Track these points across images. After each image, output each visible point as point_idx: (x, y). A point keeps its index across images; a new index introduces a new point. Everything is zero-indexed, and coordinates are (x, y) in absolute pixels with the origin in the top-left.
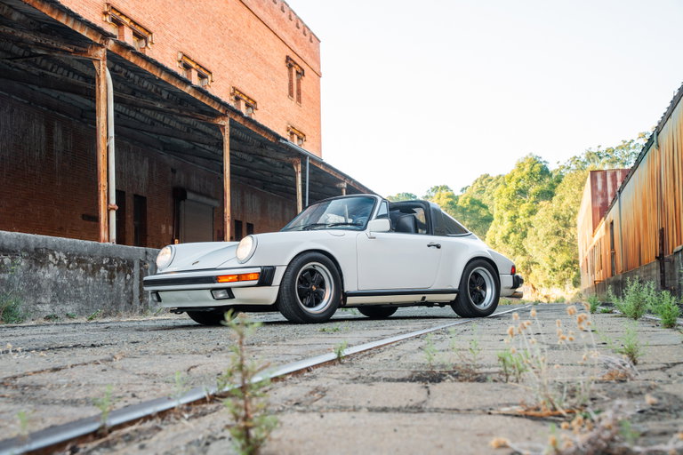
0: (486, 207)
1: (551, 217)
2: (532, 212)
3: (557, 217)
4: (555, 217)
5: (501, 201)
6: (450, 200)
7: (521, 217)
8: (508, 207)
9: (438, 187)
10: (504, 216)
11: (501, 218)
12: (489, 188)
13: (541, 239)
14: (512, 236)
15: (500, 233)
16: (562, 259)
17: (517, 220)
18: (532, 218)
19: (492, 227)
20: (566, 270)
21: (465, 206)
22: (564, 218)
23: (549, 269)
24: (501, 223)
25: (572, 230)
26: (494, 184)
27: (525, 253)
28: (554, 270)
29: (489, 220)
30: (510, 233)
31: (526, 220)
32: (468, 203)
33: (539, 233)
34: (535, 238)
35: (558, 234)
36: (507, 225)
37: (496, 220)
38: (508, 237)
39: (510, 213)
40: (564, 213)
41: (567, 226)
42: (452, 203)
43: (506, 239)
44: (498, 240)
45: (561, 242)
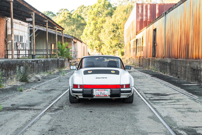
0: (83, 19)
1: (111, 24)
2: (103, 22)
3: (114, 25)
4: (113, 24)
5: (90, 16)
6: (69, 15)
7: (99, 23)
8: (93, 19)
9: (62, 9)
10: (91, 23)
11: (90, 24)
12: (84, 10)
13: (107, 34)
14: (94, 31)
15: (89, 30)
16: (115, 43)
17: (97, 25)
18: (103, 25)
19: (86, 28)
20: (116, 47)
21: (74, 17)
22: (116, 25)
23: (109, 47)
24: (90, 26)
25: (119, 30)
26: (87, 9)
27: (99, 40)
28: (111, 47)
29: (85, 24)
30: (93, 30)
31: (101, 25)
32: (76, 16)
33: (106, 31)
34: (104, 33)
35: (113, 31)
36: (92, 27)
37: (88, 25)
38: (93, 32)
39: (94, 22)
40: (116, 23)
41: (117, 28)
42: (69, 16)
43: (92, 33)
44: (89, 34)
45: (114, 36)
